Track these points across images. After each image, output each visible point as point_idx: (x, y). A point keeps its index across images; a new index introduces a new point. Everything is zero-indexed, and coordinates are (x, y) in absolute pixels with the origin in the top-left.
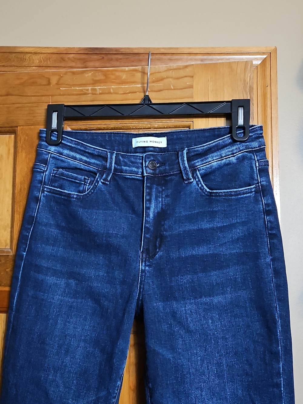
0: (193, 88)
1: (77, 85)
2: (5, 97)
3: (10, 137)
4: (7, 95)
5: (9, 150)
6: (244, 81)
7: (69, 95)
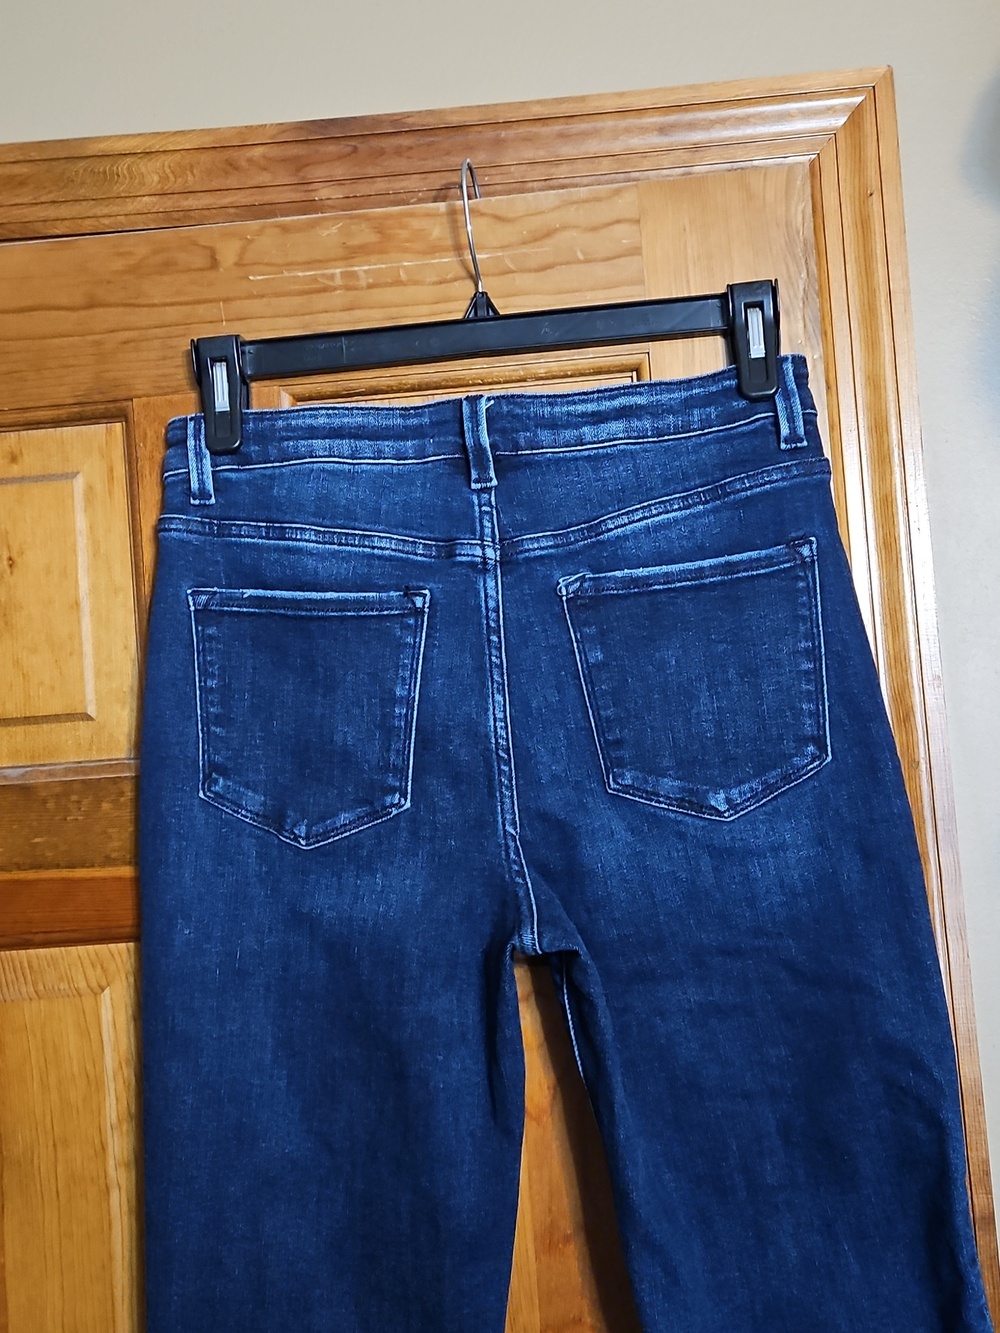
0: (640, 254)
1: (299, 264)
2: (83, 313)
3: (109, 432)
4: (92, 304)
5: (111, 470)
6: (788, 224)
7: (277, 295)
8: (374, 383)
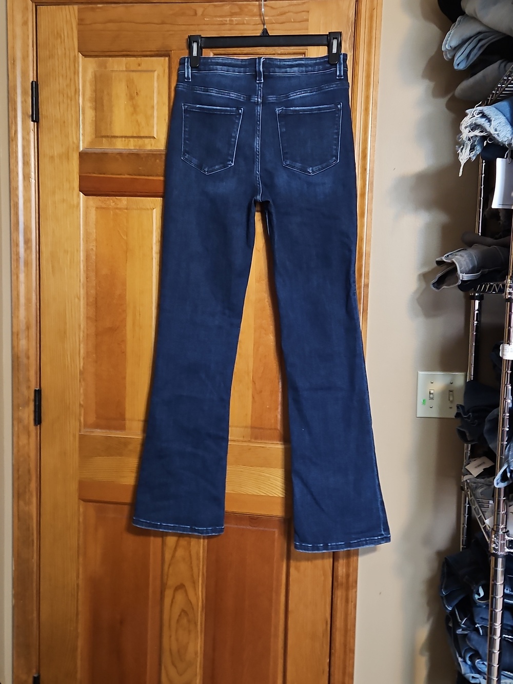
0: (308, 21)
1: (218, 16)
2: (160, 25)
3: (164, 59)
4: (163, 23)
5: (164, 71)
6: (348, 16)
7: (212, 25)
8: (235, 52)
